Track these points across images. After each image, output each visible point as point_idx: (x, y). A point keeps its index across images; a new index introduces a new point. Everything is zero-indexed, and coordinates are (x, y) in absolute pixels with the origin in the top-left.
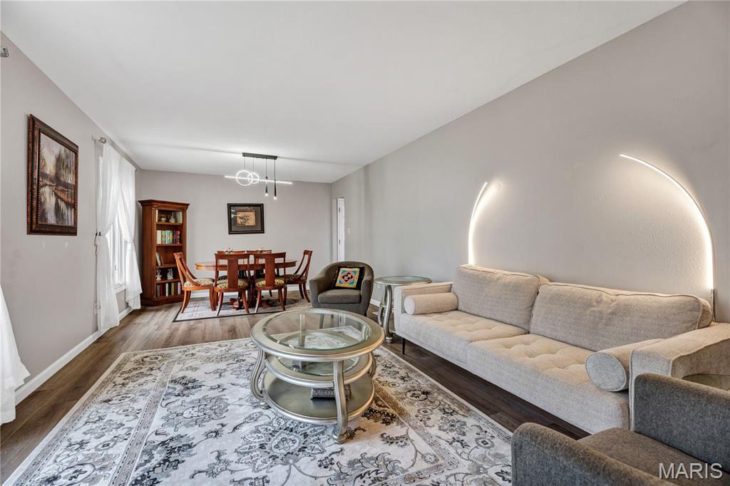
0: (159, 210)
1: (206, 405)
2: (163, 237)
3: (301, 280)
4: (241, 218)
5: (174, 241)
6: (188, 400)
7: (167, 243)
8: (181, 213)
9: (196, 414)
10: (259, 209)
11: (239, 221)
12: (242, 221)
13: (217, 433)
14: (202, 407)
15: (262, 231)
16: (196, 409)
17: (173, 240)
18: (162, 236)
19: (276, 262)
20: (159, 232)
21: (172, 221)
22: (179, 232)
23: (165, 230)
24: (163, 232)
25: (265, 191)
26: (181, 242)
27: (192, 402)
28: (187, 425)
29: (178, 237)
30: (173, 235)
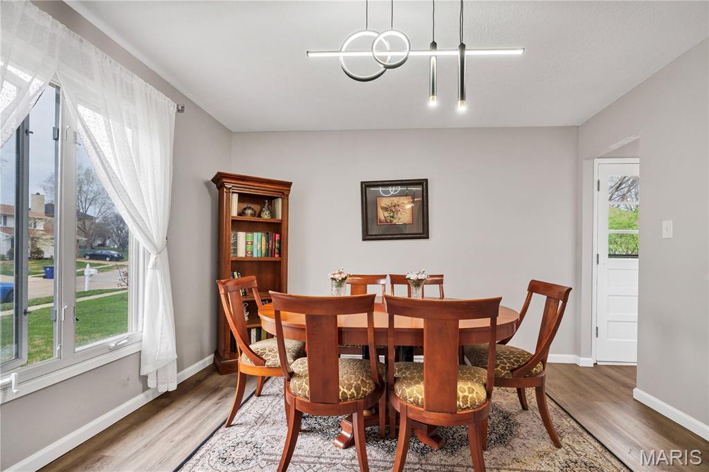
0: (240, 194)
2: (249, 245)
3: (531, 375)
4: (386, 209)
5: (269, 252)
7: (255, 256)
8: (280, 200)
10: (419, 189)
11: (382, 215)
12: (386, 214)
15: (424, 234)
17: (267, 250)
18: (247, 243)
19: (460, 327)
20: (242, 236)
21: (266, 216)
22: (277, 236)
23: (252, 231)
24: (250, 235)
25: (428, 89)
26: (280, 254)
29: (277, 245)
30: (267, 241)
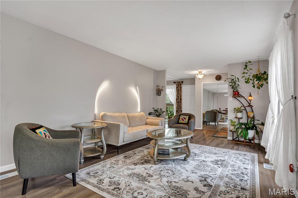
1: (202, 169)
6: (207, 173)
9: (207, 167)
13: (204, 161)
14: (204, 169)
16: (206, 169)
27: (206, 172)
28: (210, 166)
